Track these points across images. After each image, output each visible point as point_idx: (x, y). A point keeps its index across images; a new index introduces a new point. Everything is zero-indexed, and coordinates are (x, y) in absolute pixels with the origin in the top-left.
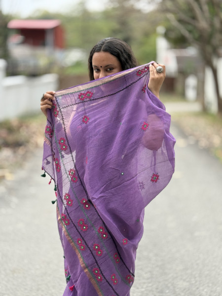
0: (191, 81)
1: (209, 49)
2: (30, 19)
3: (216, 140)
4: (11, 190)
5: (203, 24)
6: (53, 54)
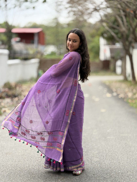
0: (119, 63)
1: (127, 43)
2: (25, 27)
3: (130, 95)
5: (123, 29)
6: (37, 48)
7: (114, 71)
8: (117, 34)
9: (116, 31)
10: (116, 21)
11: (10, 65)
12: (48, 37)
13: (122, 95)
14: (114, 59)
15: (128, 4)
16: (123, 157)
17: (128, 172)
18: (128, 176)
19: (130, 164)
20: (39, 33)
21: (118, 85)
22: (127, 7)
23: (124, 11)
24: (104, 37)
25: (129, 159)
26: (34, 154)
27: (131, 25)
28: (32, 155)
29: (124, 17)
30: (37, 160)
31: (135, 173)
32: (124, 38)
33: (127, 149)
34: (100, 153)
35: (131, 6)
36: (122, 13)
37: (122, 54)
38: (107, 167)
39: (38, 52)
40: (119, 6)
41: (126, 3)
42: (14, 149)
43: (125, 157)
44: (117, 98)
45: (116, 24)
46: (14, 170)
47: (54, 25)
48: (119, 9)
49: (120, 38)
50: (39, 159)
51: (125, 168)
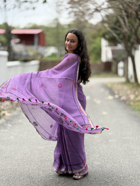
0: (121, 64)
1: (129, 44)
2: (25, 28)
3: (132, 97)
4: (8, 121)
5: (125, 30)
6: (37, 49)
7: (116, 73)
8: (118, 35)
9: (118, 32)
10: (118, 21)
11: (10, 67)
12: (49, 39)
13: (124, 98)
14: (116, 60)
15: (130, 5)
16: (125, 161)
17: (130, 176)
18: (130, 180)
19: (132, 168)
20: (39, 34)
21: (120, 87)
22: (129, 8)
23: (126, 12)
24: (106, 39)
25: (131, 163)
26: (34, 158)
27: (133, 26)
28: (32, 159)
29: (126, 18)
30: (37, 164)
31: (137, 177)
32: (126, 39)
33: (129, 152)
34: (101, 157)
35: (133, 7)
36: (124, 14)
37: (124, 56)
38: (108, 171)
39: (38, 54)
40: (121, 7)
41: (128, 3)
42: (13, 153)
43: (127, 161)
44: (119, 100)
45: (118, 24)
46: (13, 174)
47: (54, 26)
48: (121, 9)
49: (121, 39)
50: (39, 162)
51: (126, 172)
